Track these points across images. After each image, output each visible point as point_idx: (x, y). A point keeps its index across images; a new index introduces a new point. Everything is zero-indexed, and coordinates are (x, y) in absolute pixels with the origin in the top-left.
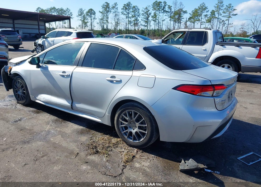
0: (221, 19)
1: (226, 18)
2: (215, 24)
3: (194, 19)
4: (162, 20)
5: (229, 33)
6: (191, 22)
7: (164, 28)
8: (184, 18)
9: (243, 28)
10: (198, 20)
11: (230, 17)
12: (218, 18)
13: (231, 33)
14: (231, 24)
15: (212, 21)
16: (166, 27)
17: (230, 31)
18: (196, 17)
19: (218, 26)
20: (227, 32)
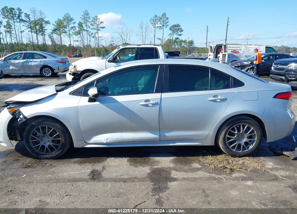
0: (90, 32)
1: (96, 31)
2: (86, 37)
3: (59, 30)
4: (20, 31)
5: (101, 46)
6: (57, 34)
7: (25, 42)
8: (47, 30)
9: (113, 41)
10: (64, 33)
11: (98, 30)
12: (87, 31)
13: (103, 46)
14: (101, 37)
15: (81, 34)
16: (28, 40)
17: (101, 44)
18: (62, 29)
19: (89, 38)
20: (99, 45)
